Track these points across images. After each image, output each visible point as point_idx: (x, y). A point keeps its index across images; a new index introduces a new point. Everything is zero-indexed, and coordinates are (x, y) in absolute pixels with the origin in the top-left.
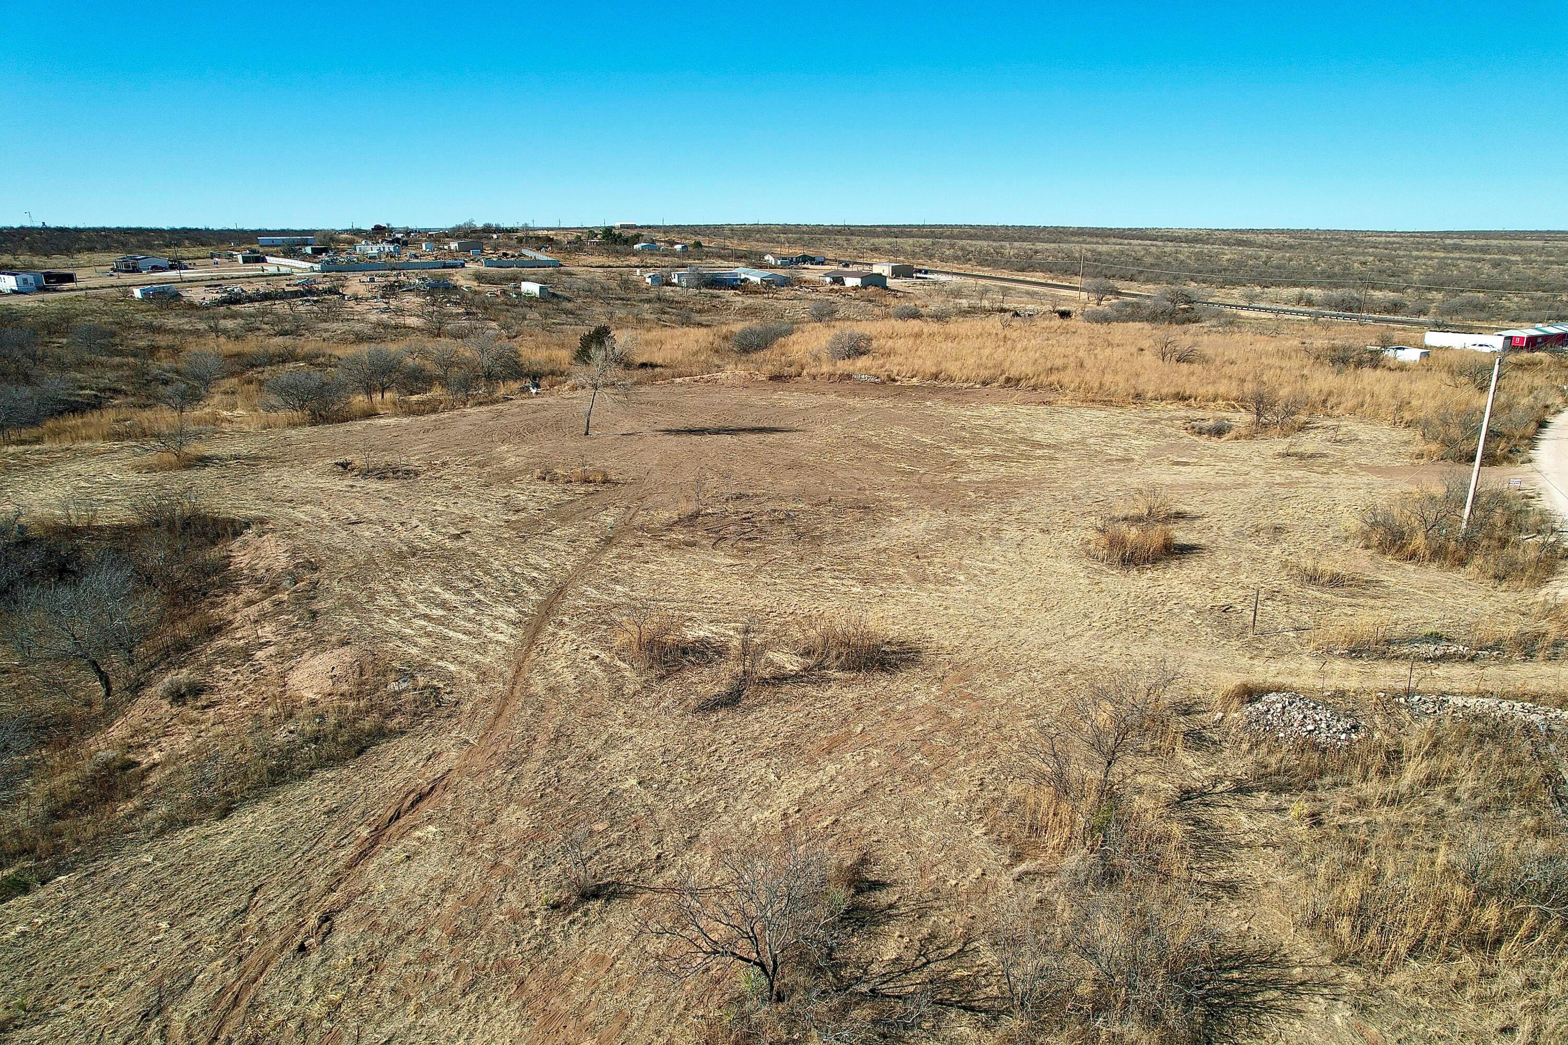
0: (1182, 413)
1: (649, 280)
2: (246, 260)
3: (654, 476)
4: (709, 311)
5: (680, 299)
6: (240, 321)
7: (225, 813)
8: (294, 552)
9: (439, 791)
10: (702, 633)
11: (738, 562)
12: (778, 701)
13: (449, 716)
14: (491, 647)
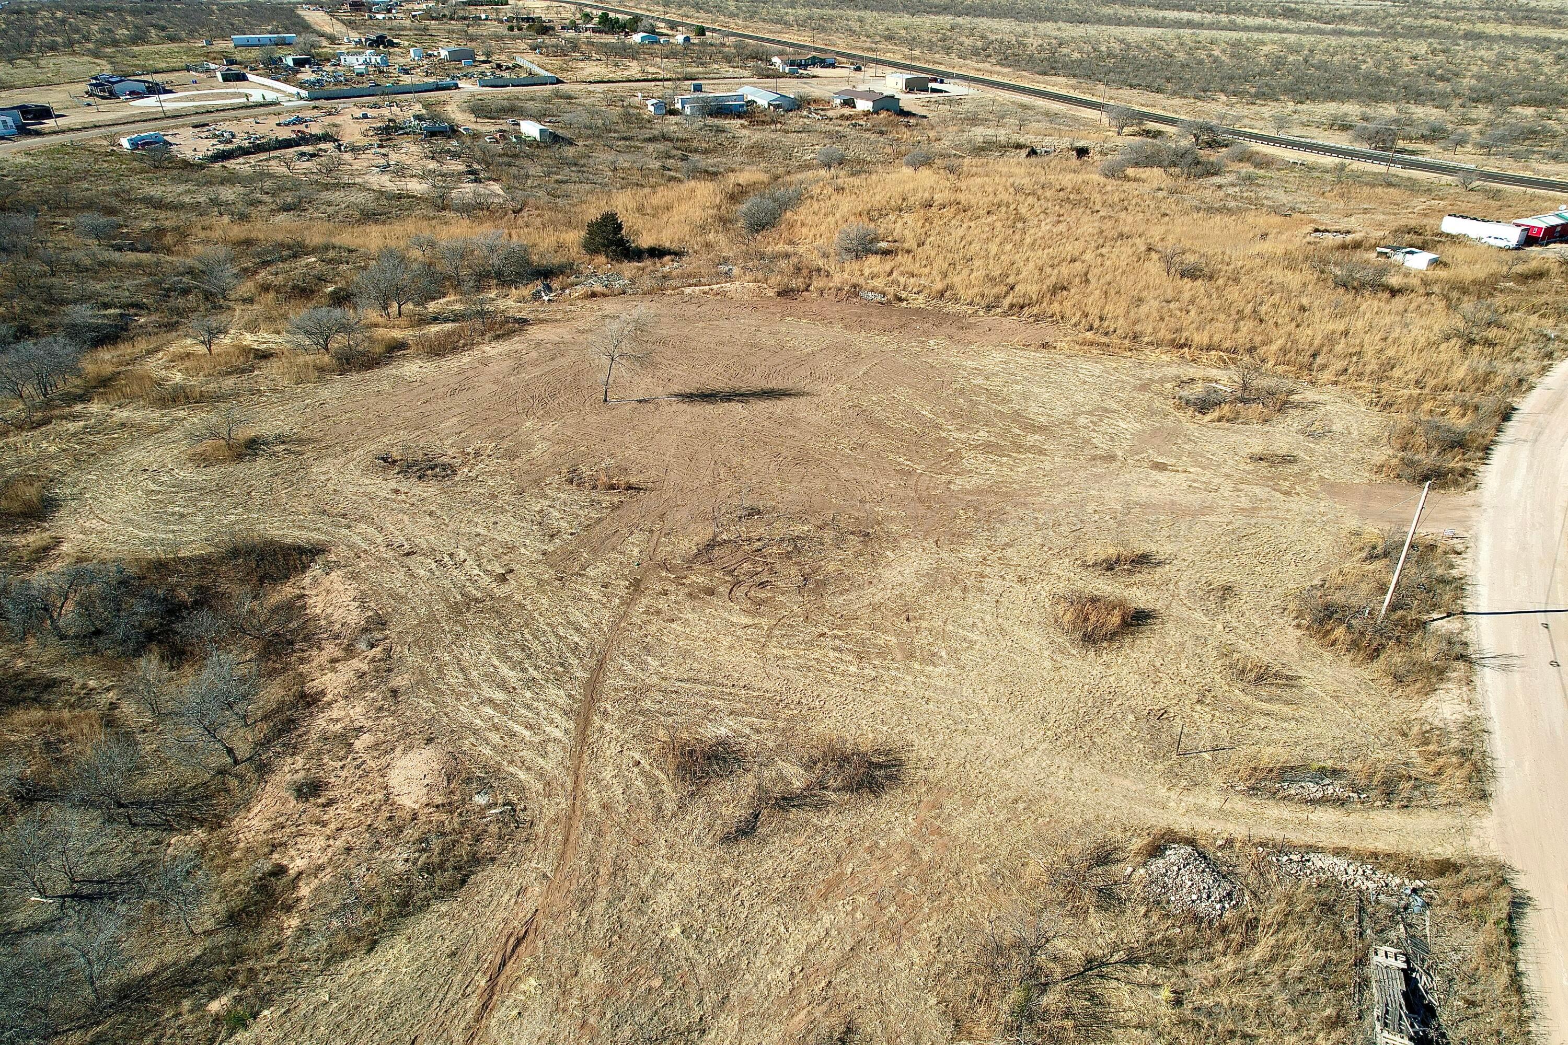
0: (1173, 371)
1: (651, 108)
2: (226, 78)
3: (673, 476)
4: (715, 150)
5: (685, 136)
6: (239, 189)
7: (372, 946)
8: (362, 600)
9: (531, 936)
10: (723, 731)
11: (751, 622)
12: (786, 831)
13: (527, 841)
14: (550, 746)
